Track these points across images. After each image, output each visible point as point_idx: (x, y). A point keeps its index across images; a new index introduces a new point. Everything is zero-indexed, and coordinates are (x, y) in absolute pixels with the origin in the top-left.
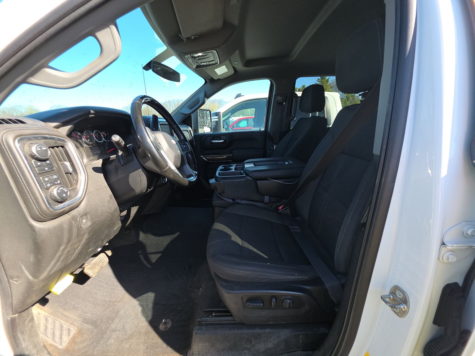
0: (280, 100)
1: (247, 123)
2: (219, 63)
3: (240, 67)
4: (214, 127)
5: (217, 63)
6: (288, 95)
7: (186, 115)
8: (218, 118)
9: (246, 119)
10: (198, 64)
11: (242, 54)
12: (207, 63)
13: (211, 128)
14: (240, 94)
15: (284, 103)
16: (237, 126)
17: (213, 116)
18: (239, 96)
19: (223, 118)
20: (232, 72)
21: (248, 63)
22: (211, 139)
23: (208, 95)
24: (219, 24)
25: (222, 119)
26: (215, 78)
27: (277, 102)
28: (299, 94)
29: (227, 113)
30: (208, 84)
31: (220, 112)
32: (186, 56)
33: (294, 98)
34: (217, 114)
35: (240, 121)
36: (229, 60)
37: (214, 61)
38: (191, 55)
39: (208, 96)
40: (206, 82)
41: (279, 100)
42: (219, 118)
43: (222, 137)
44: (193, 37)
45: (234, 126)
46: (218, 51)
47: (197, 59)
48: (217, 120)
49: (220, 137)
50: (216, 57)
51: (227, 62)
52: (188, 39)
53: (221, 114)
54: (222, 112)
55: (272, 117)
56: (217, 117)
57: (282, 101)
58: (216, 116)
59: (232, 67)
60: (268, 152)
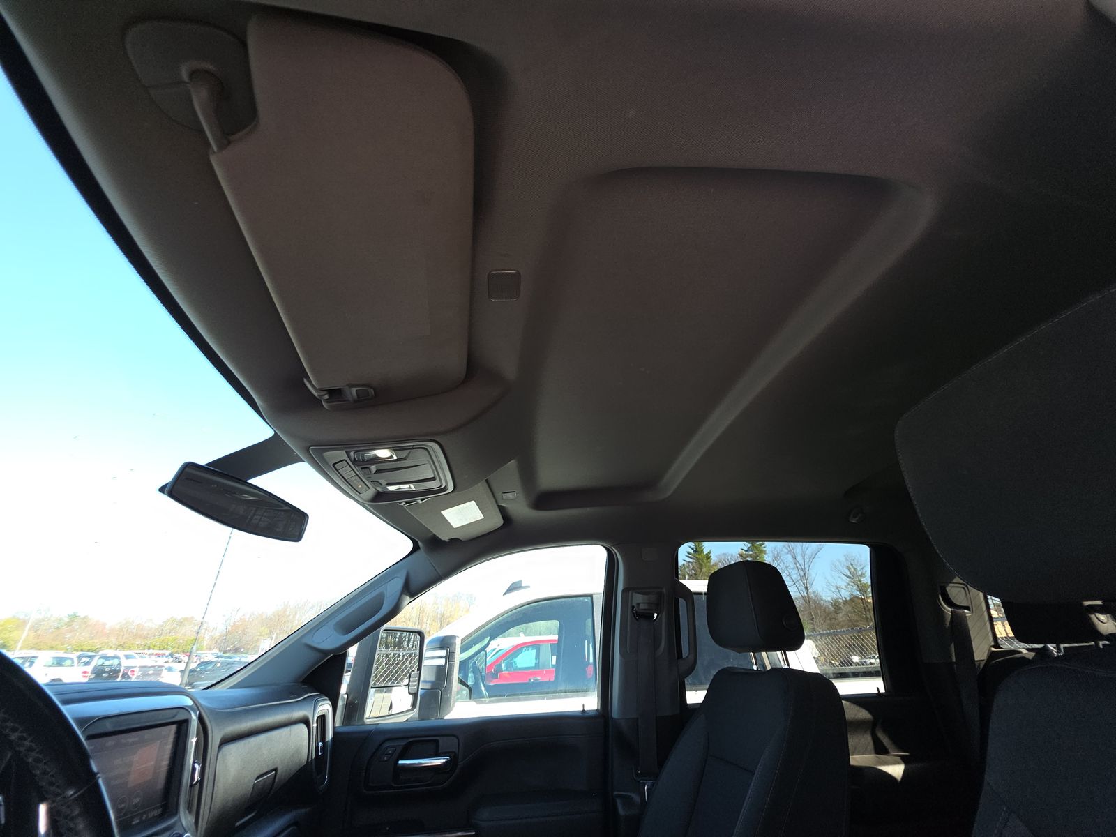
0: (642, 606)
1: (538, 656)
2: (451, 488)
3: (520, 508)
4: (428, 686)
5: (445, 489)
6: (664, 591)
7: (324, 652)
8: (445, 657)
9: (536, 645)
10: (379, 489)
11: (528, 474)
12: (412, 486)
13: (415, 695)
14: (520, 582)
15: (656, 615)
16: (510, 665)
17: (428, 650)
18: (514, 587)
19: (461, 653)
20: (498, 521)
21: (543, 500)
22: (399, 750)
23: (413, 586)
24: (453, 361)
25: (459, 657)
26: (445, 536)
27: (633, 610)
28: (699, 586)
29: (478, 637)
30: (421, 554)
31: (453, 637)
32: (326, 454)
33: (680, 600)
34: (445, 643)
35: (517, 649)
36: (487, 481)
37: (433, 479)
38: (348, 453)
39: (413, 589)
40: (416, 548)
41: (638, 604)
42: (450, 657)
43: (443, 742)
44: (354, 390)
45: (500, 665)
46: (443, 444)
47: (373, 468)
48: (442, 662)
49: (437, 741)
50: (441, 468)
51: (481, 487)
52: (335, 393)
53: (458, 642)
54: (462, 636)
55: (621, 660)
56: (443, 653)
57: (648, 610)
58: (442, 648)
59: (498, 510)
60: (621, 811)
